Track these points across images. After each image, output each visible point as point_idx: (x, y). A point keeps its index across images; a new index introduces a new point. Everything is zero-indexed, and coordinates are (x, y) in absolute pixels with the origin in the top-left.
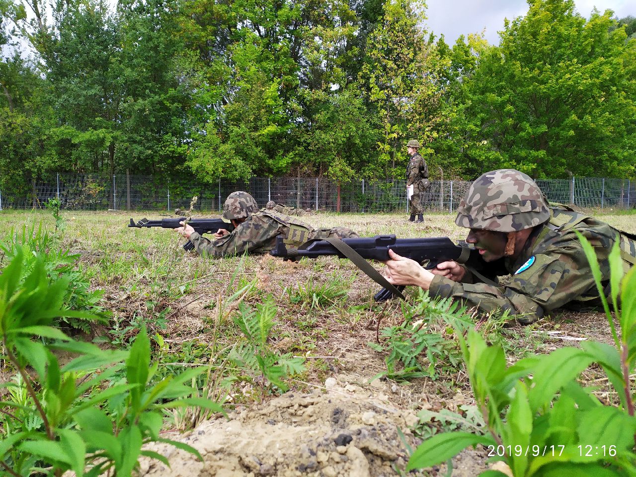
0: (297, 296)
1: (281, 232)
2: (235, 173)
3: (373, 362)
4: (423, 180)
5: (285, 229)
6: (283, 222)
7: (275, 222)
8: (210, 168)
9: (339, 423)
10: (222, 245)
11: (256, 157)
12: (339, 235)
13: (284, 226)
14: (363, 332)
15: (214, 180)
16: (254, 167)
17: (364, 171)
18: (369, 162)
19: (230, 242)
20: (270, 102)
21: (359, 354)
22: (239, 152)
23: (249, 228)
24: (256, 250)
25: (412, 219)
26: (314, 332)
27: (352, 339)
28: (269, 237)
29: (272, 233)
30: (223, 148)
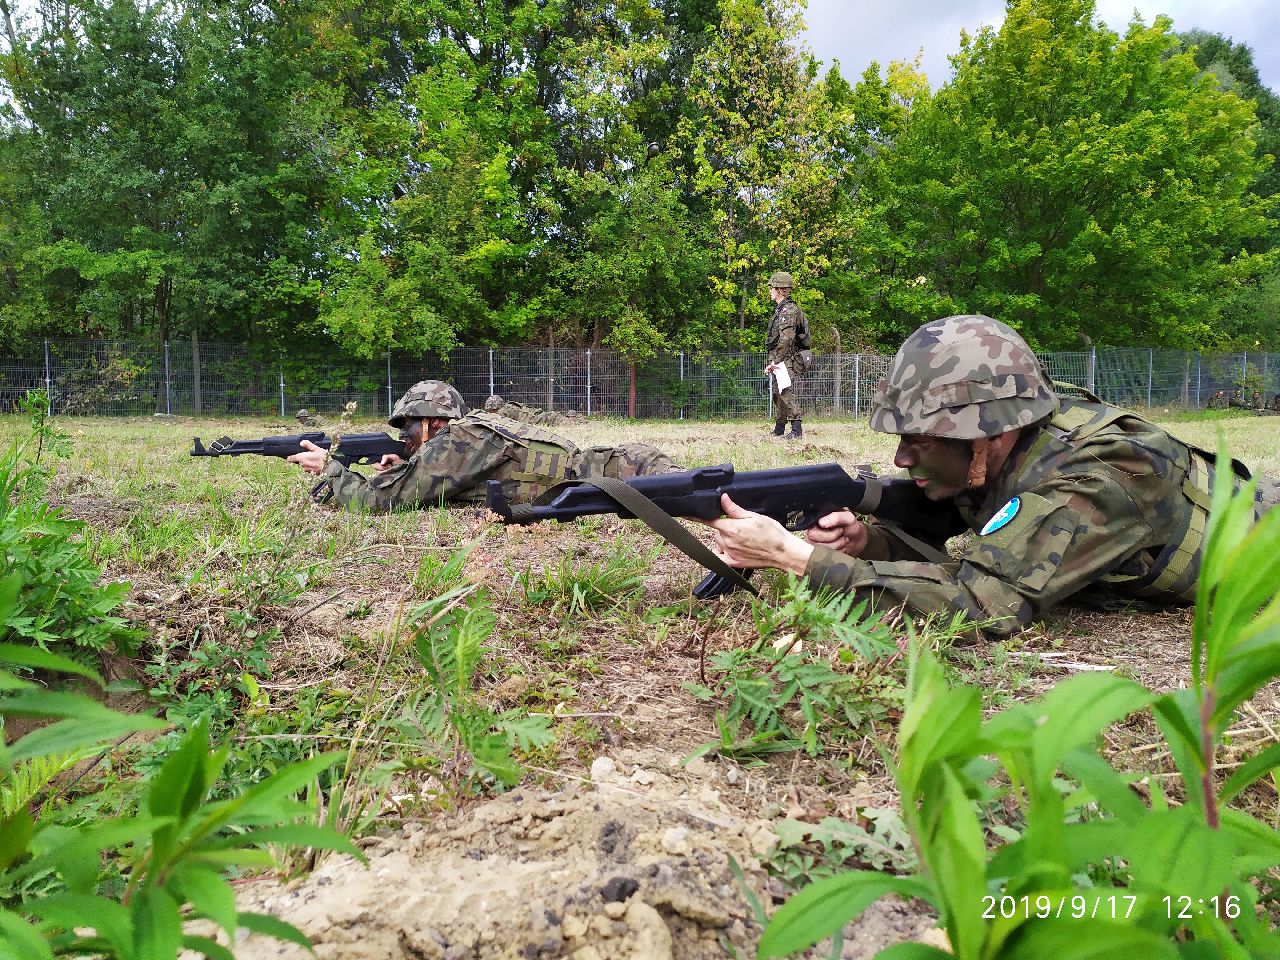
0: (540, 590)
1: (509, 459)
2: (420, 339)
3: (690, 722)
4: (803, 353)
5: (520, 450)
6: (515, 436)
7: (497, 438)
8: (367, 328)
9: (615, 852)
10: (390, 486)
11: (464, 306)
12: (629, 462)
13: (517, 445)
14: (675, 661)
15: (377, 353)
16: (460, 327)
17: (684, 336)
18: (692, 317)
19: (406, 480)
20: (491, 193)
21: (664, 706)
22: (429, 295)
23: (445, 449)
24: (459, 497)
25: (779, 431)
26: (574, 662)
27: (650, 677)
28: (485, 467)
29: (492, 459)
30: (394, 287)
